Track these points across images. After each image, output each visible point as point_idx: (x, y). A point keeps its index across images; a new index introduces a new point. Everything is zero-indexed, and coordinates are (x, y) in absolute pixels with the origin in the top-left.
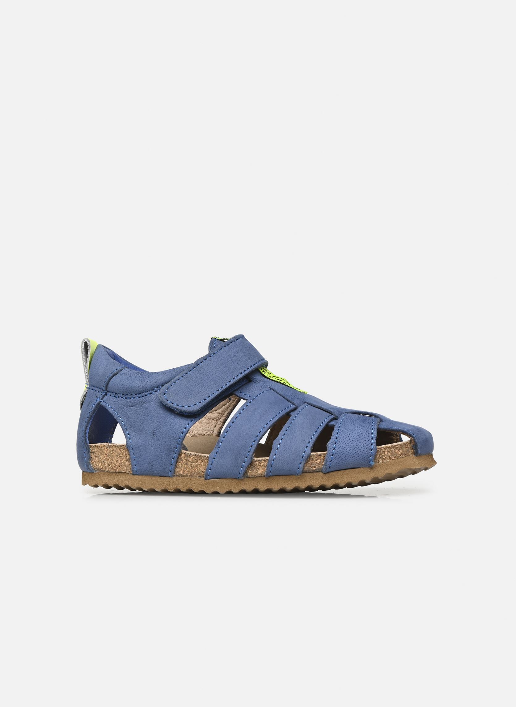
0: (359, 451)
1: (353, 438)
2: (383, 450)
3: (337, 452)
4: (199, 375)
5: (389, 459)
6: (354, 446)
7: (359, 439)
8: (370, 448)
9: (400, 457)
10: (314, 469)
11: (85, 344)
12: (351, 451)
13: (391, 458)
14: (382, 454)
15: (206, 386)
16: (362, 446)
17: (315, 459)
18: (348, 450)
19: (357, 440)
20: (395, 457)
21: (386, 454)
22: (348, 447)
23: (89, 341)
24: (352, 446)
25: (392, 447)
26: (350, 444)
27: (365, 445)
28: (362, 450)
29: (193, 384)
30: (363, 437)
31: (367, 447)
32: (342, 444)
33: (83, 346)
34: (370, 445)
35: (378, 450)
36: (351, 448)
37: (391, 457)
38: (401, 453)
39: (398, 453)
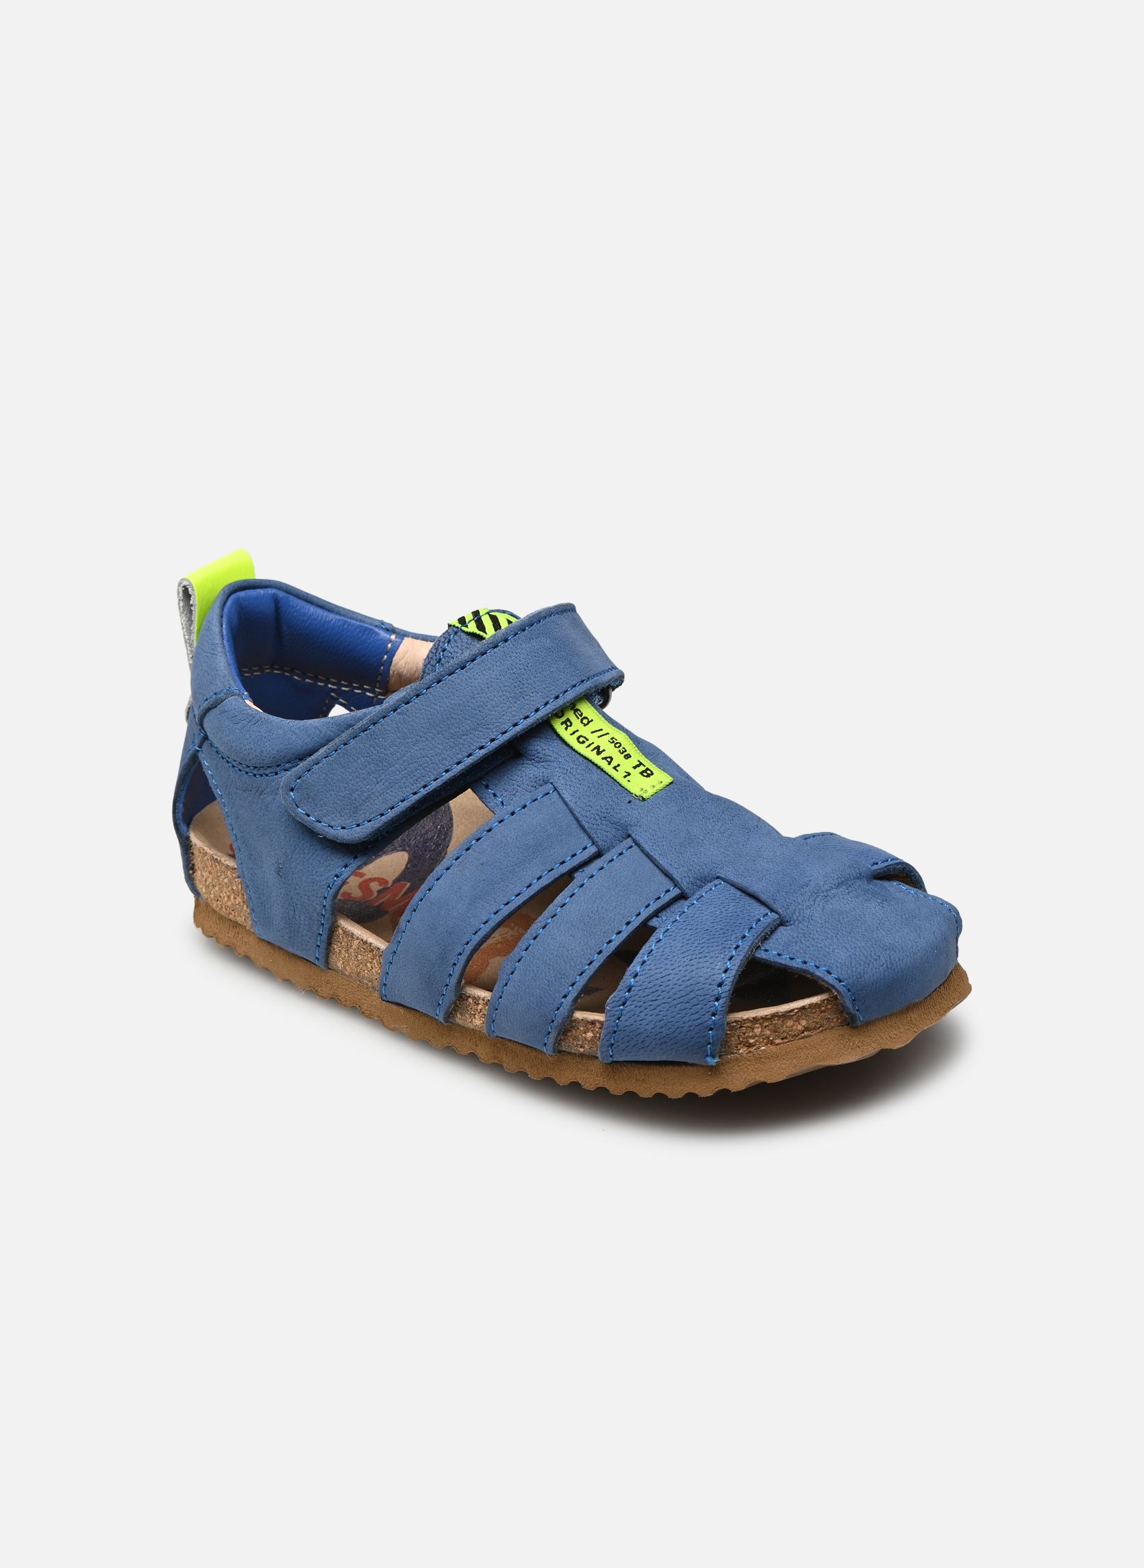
0: (678, 1031)
1: (668, 995)
2: (749, 1025)
3: (626, 1028)
4: (374, 752)
5: (766, 1044)
6: (664, 1018)
7: (681, 1000)
8: (705, 1024)
9: (800, 1037)
10: (582, 1050)
11: (183, 591)
12: (658, 1029)
13: (772, 1041)
14: (746, 1035)
15: (386, 781)
16: (686, 1019)
17: (582, 1029)
18: (651, 1026)
19: (675, 1002)
20: (786, 1038)
21: (758, 1034)
22: (650, 1018)
23: (190, 585)
24: (660, 1017)
25: (776, 1016)
26: (656, 1012)
27: (696, 1016)
28: (686, 1029)
29: (357, 773)
30: (692, 995)
31: (699, 1021)
32: (638, 1010)
33: (181, 594)
34: (708, 1016)
35: (735, 1024)
36: (658, 1024)
37: (771, 1038)
38: (804, 1026)
39: (795, 1028)
